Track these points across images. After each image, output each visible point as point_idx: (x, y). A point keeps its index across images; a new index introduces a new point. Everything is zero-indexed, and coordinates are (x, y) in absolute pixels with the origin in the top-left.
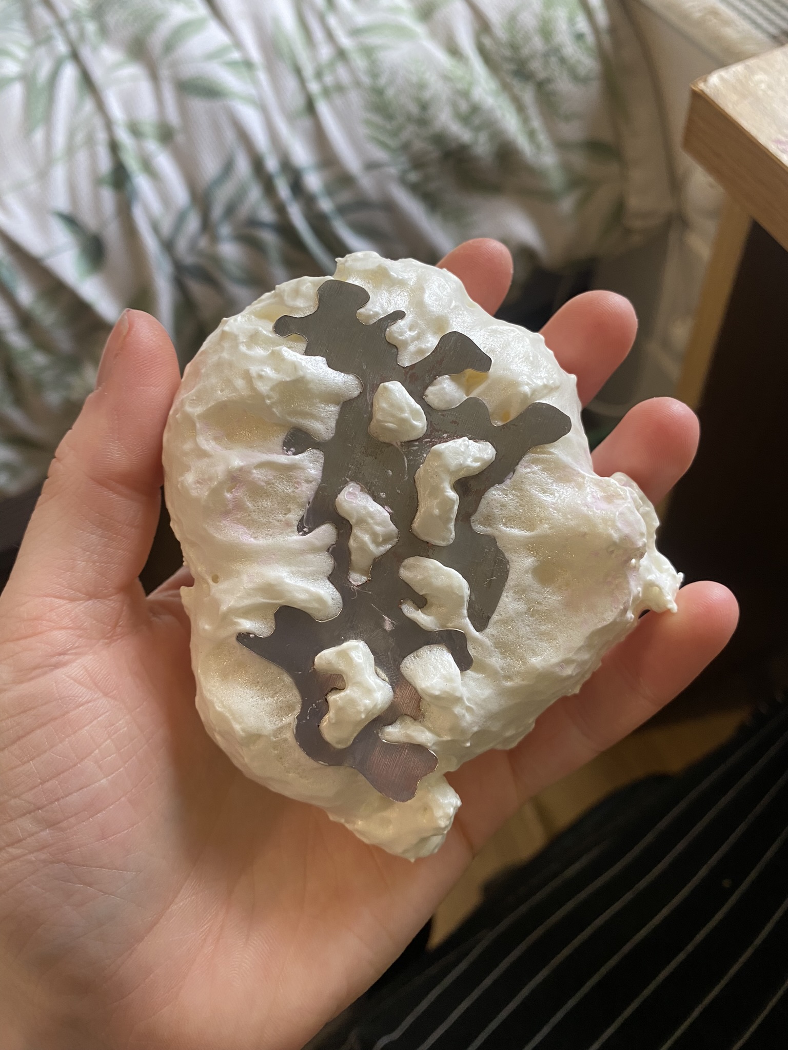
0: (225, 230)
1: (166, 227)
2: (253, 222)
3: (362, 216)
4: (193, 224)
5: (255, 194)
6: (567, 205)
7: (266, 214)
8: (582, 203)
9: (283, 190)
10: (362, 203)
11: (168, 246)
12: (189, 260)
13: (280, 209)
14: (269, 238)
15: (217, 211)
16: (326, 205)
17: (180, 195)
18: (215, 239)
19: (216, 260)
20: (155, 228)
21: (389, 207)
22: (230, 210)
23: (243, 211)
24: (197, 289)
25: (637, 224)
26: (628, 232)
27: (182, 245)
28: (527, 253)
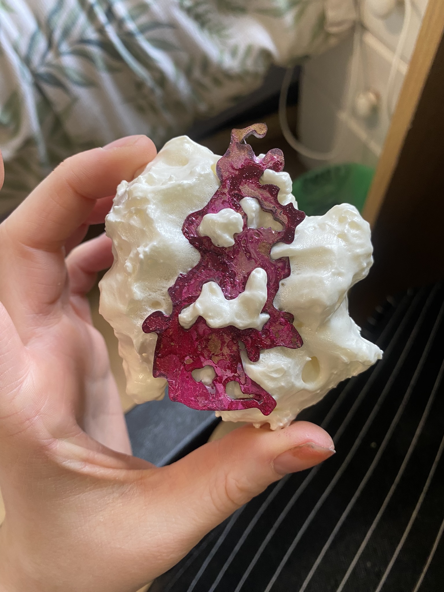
0: (64, 47)
1: (23, 47)
2: (83, 41)
3: (155, 33)
4: (42, 44)
5: (82, 19)
6: (289, 18)
7: (92, 34)
8: (299, 17)
9: (102, 17)
10: (156, 24)
11: (27, 61)
12: (42, 70)
13: (101, 30)
14: (95, 51)
15: (57, 34)
16: (131, 26)
17: (31, 25)
18: (58, 54)
19: (61, 69)
20: (16, 49)
21: (173, 25)
22: (66, 33)
23: (76, 33)
24: (50, 91)
25: (333, 30)
26: (328, 35)
27: (36, 60)
28: (265, 54)
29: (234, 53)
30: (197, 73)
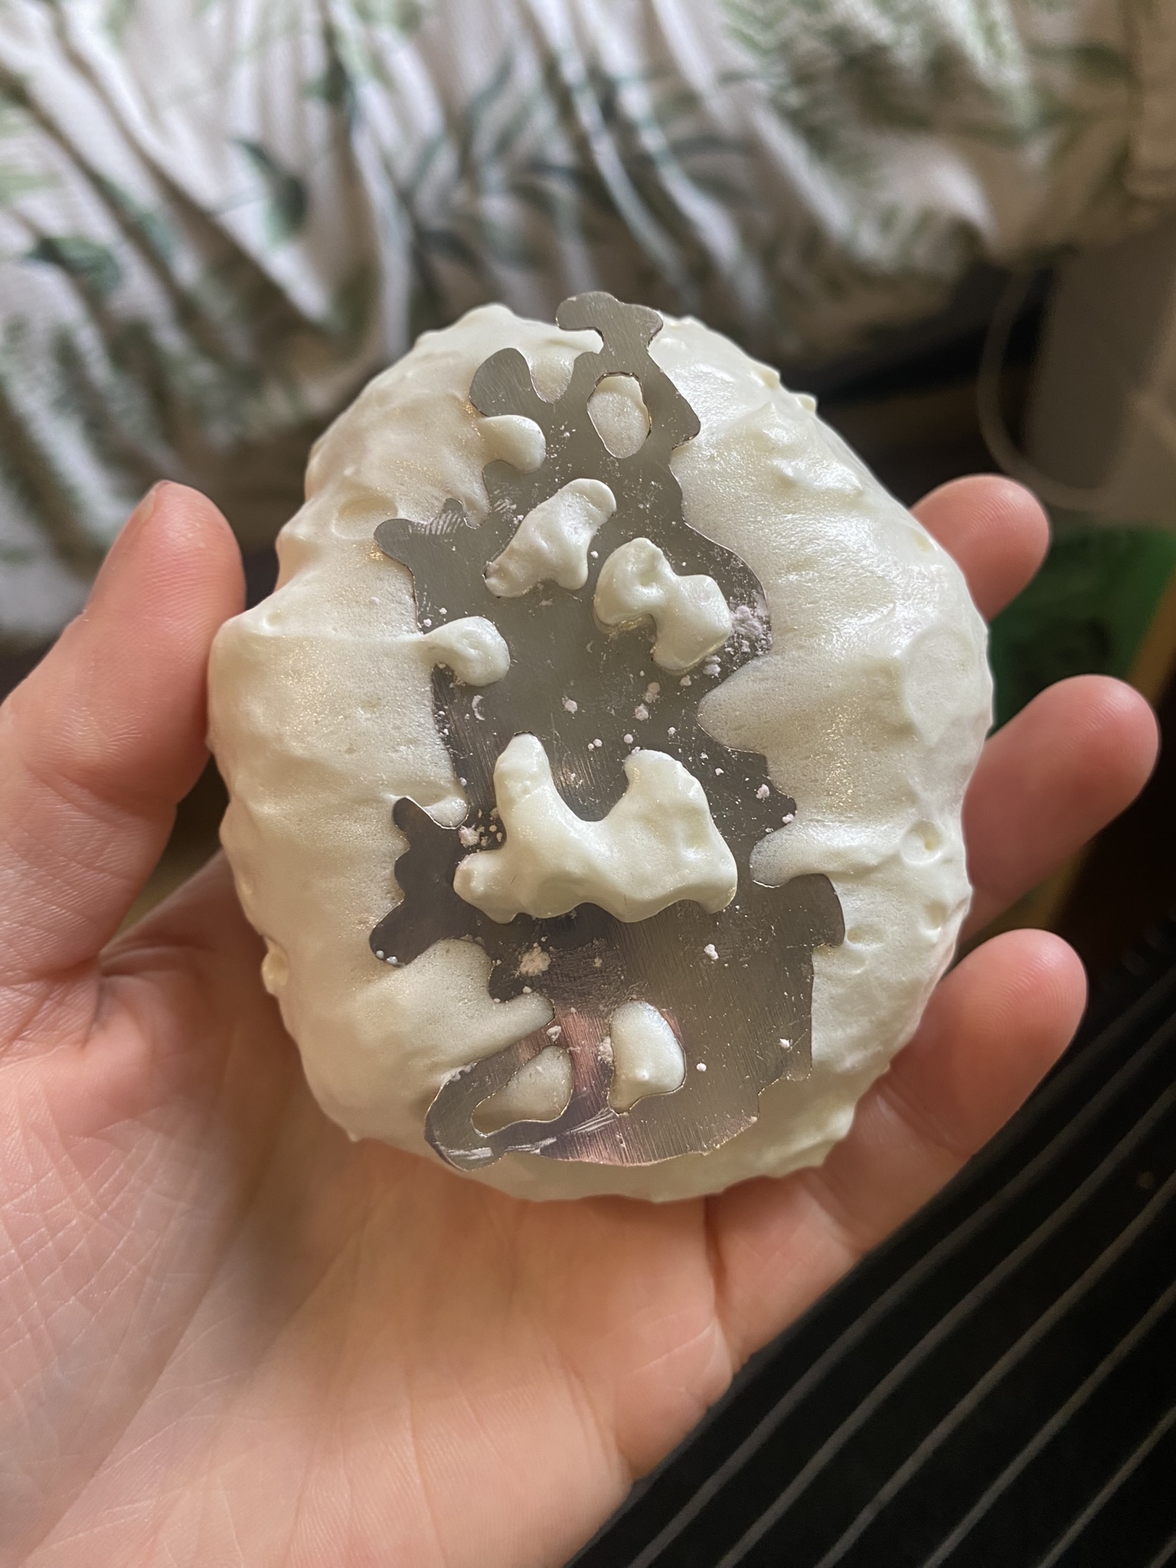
0: (494, 175)
1: (405, 164)
2: (538, 165)
3: (707, 161)
4: (445, 163)
5: (543, 118)
6: (1036, 153)
7: (559, 152)
8: (1062, 152)
9: (588, 113)
10: (709, 141)
11: (405, 197)
12: (436, 222)
13: (581, 144)
14: (561, 191)
15: (484, 143)
16: (652, 140)
17: (427, 115)
18: (477, 189)
19: (476, 223)
20: (388, 166)
21: (751, 147)
22: (504, 143)
23: (524, 145)
24: (446, 270)
25: (1147, 189)
26: (1132, 201)
27: (427, 198)
28: (964, 233)
29: (887, 221)
30: (789, 262)
